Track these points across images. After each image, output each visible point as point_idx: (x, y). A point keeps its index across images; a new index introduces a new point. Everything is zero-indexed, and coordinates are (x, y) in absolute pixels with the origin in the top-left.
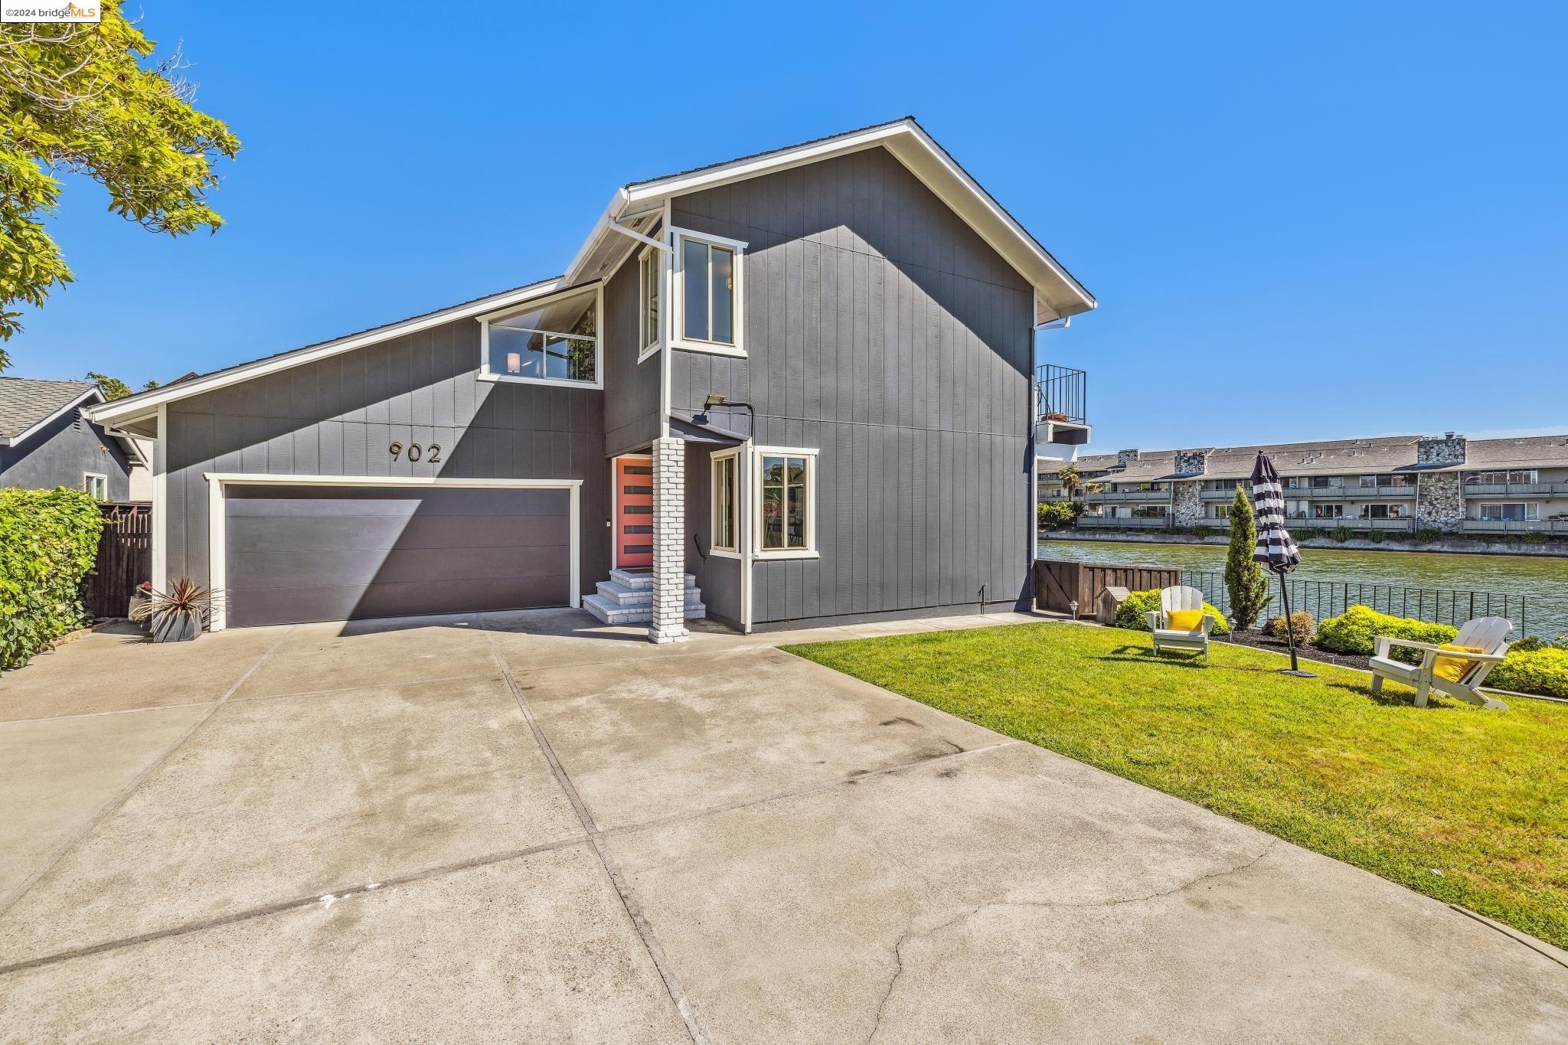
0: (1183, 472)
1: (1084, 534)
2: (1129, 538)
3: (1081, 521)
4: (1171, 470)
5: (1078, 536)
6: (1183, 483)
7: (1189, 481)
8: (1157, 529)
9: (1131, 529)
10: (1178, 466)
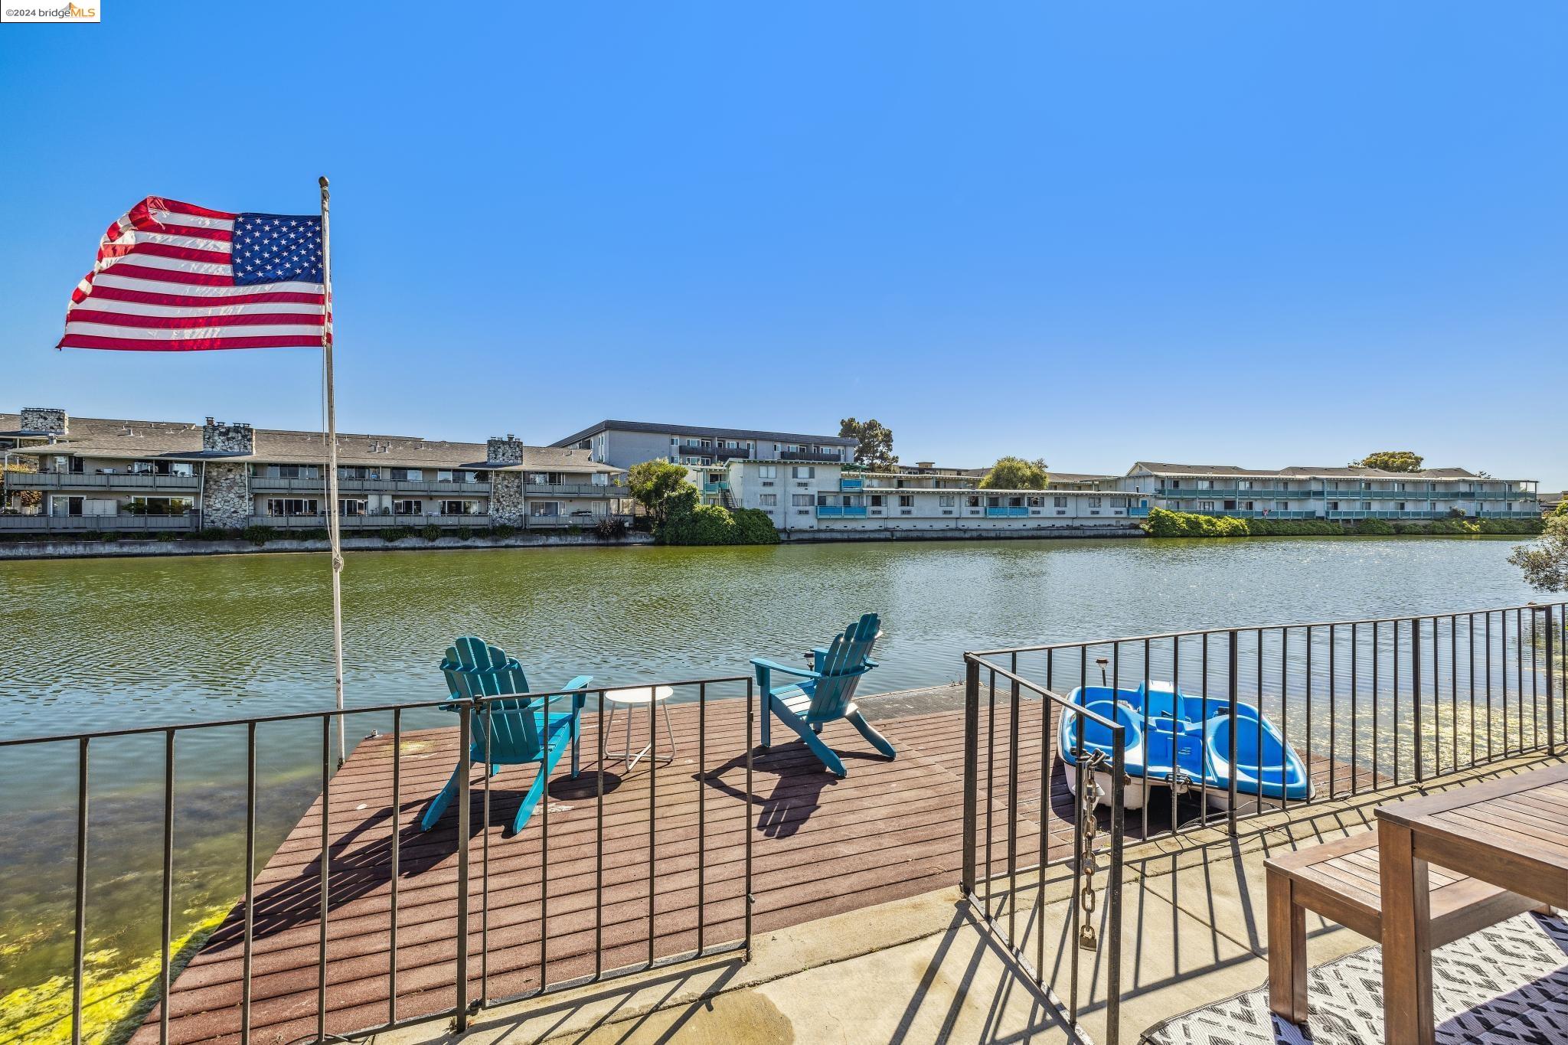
0: (217, 449)
4: (198, 445)
6: (218, 465)
7: (228, 463)
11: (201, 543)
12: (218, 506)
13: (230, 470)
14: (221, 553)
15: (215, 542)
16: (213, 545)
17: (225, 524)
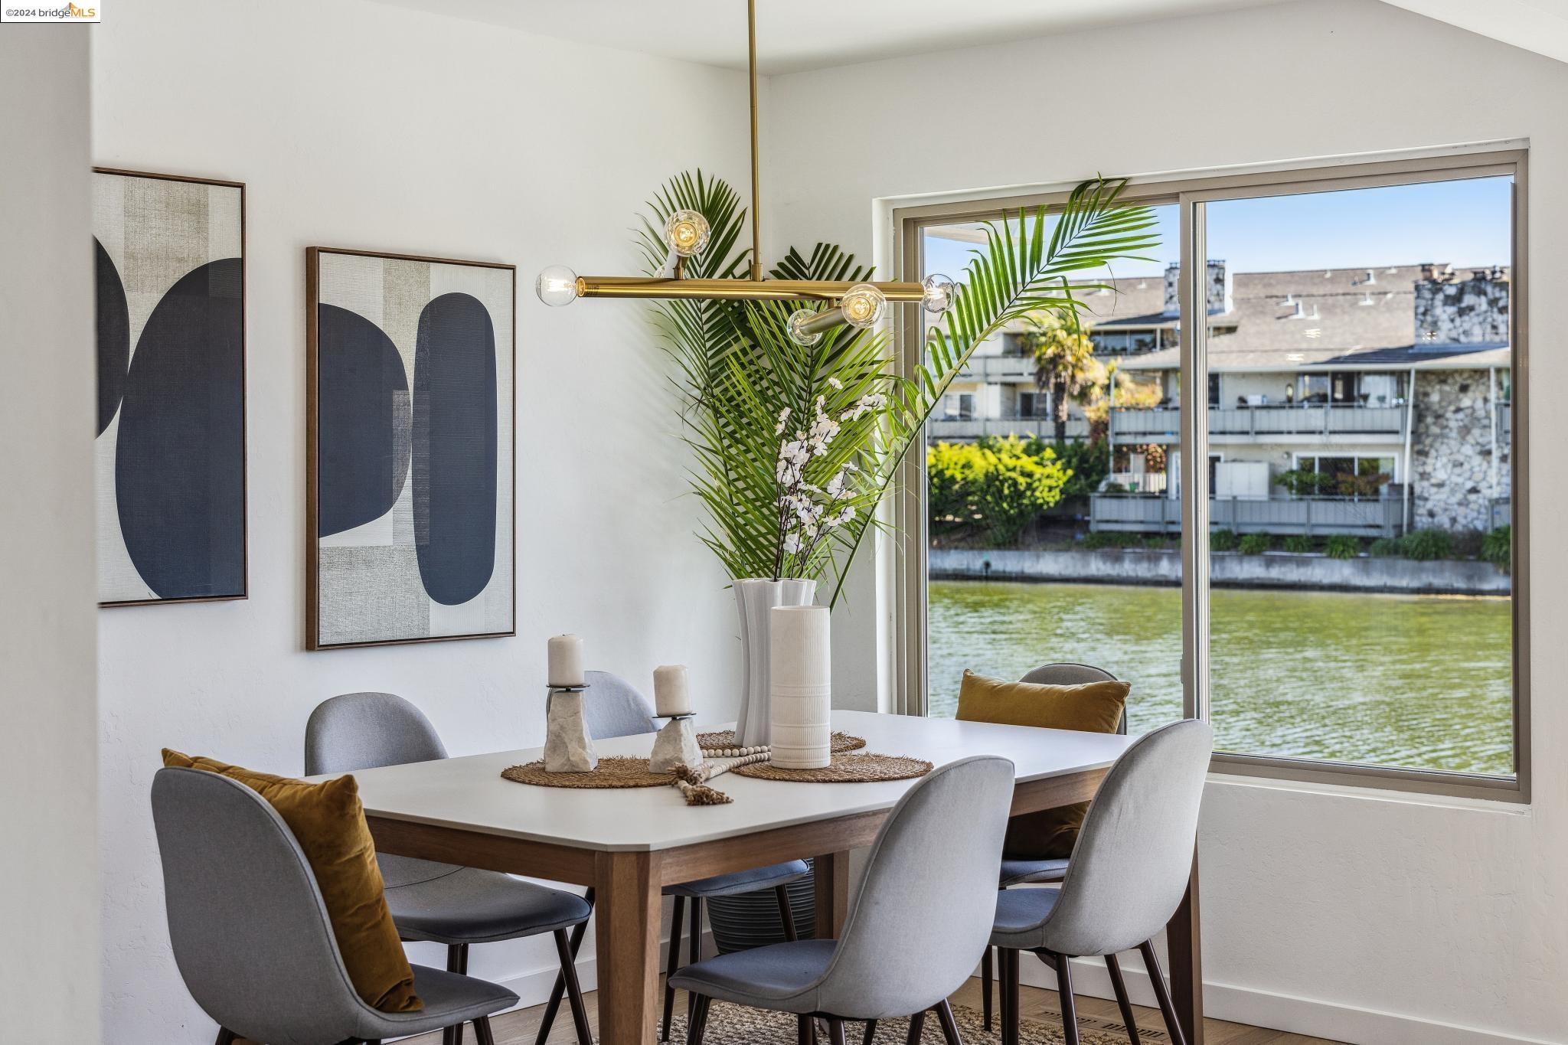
0: (1441, 338)
1: (1118, 559)
2: (1276, 573)
3: (1104, 511)
4: (1402, 330)
5: (1097, 566)
6: (1443, 376)
7: (1459, 372)
8: (1366, 542)
9: (1278, 541)
10: (1424, 317)
11: (1402, 564)
12: (1440, 475)
13: (1464, 389)
14: (1439, 591)
15: (1428, 564)
16: (1422, 570)
17: (1454, 520)
